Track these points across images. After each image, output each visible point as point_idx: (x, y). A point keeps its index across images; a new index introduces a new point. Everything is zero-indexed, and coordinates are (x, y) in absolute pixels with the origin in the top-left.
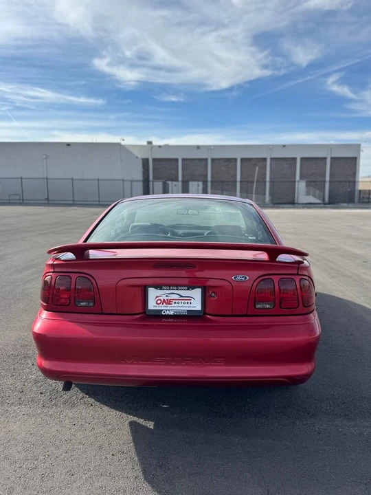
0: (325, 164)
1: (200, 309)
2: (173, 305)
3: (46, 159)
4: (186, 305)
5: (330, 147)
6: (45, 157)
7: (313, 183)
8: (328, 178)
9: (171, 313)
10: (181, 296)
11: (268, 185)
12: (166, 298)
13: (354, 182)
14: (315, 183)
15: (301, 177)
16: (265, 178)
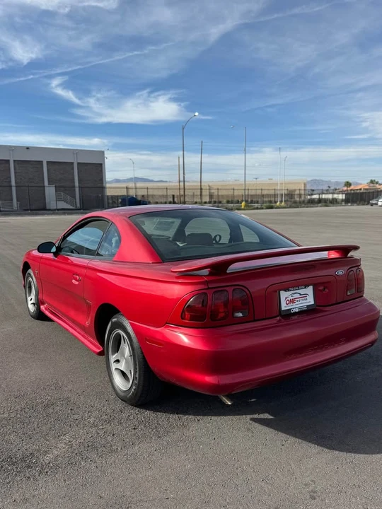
0: (73, 169)
1: (313, 303)
2: (297, 303)
4: (304, 301)
5: (76, 152)
7: (62, 189)
8: (77, 184)
9: (297, 310)
10: (301, 295)
11: (14, 189)
12: (292, 298)
13: (103, 188)
14: (64, 189)
15: (50, 182)
16: (10, 181)
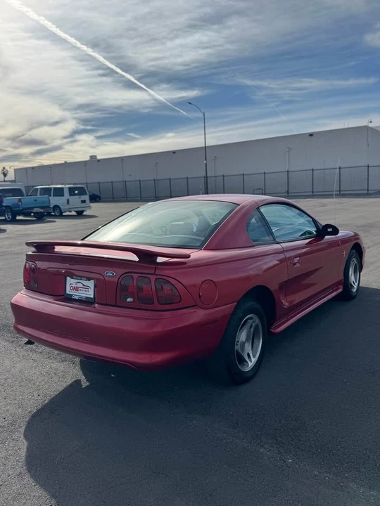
1: (93, 297)
2: (79, 291)
3: (289, 151)
4: (86, 293)
6: (288, 150)
9: (77, 298)
10: (84, 285)
12: (76, 286)
